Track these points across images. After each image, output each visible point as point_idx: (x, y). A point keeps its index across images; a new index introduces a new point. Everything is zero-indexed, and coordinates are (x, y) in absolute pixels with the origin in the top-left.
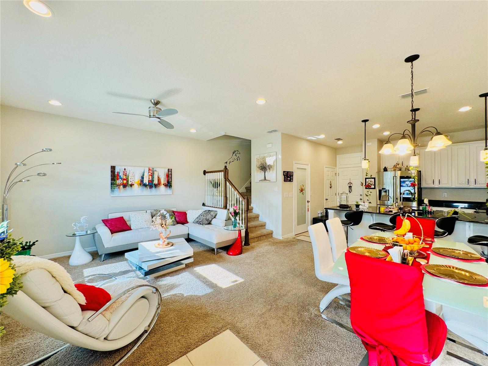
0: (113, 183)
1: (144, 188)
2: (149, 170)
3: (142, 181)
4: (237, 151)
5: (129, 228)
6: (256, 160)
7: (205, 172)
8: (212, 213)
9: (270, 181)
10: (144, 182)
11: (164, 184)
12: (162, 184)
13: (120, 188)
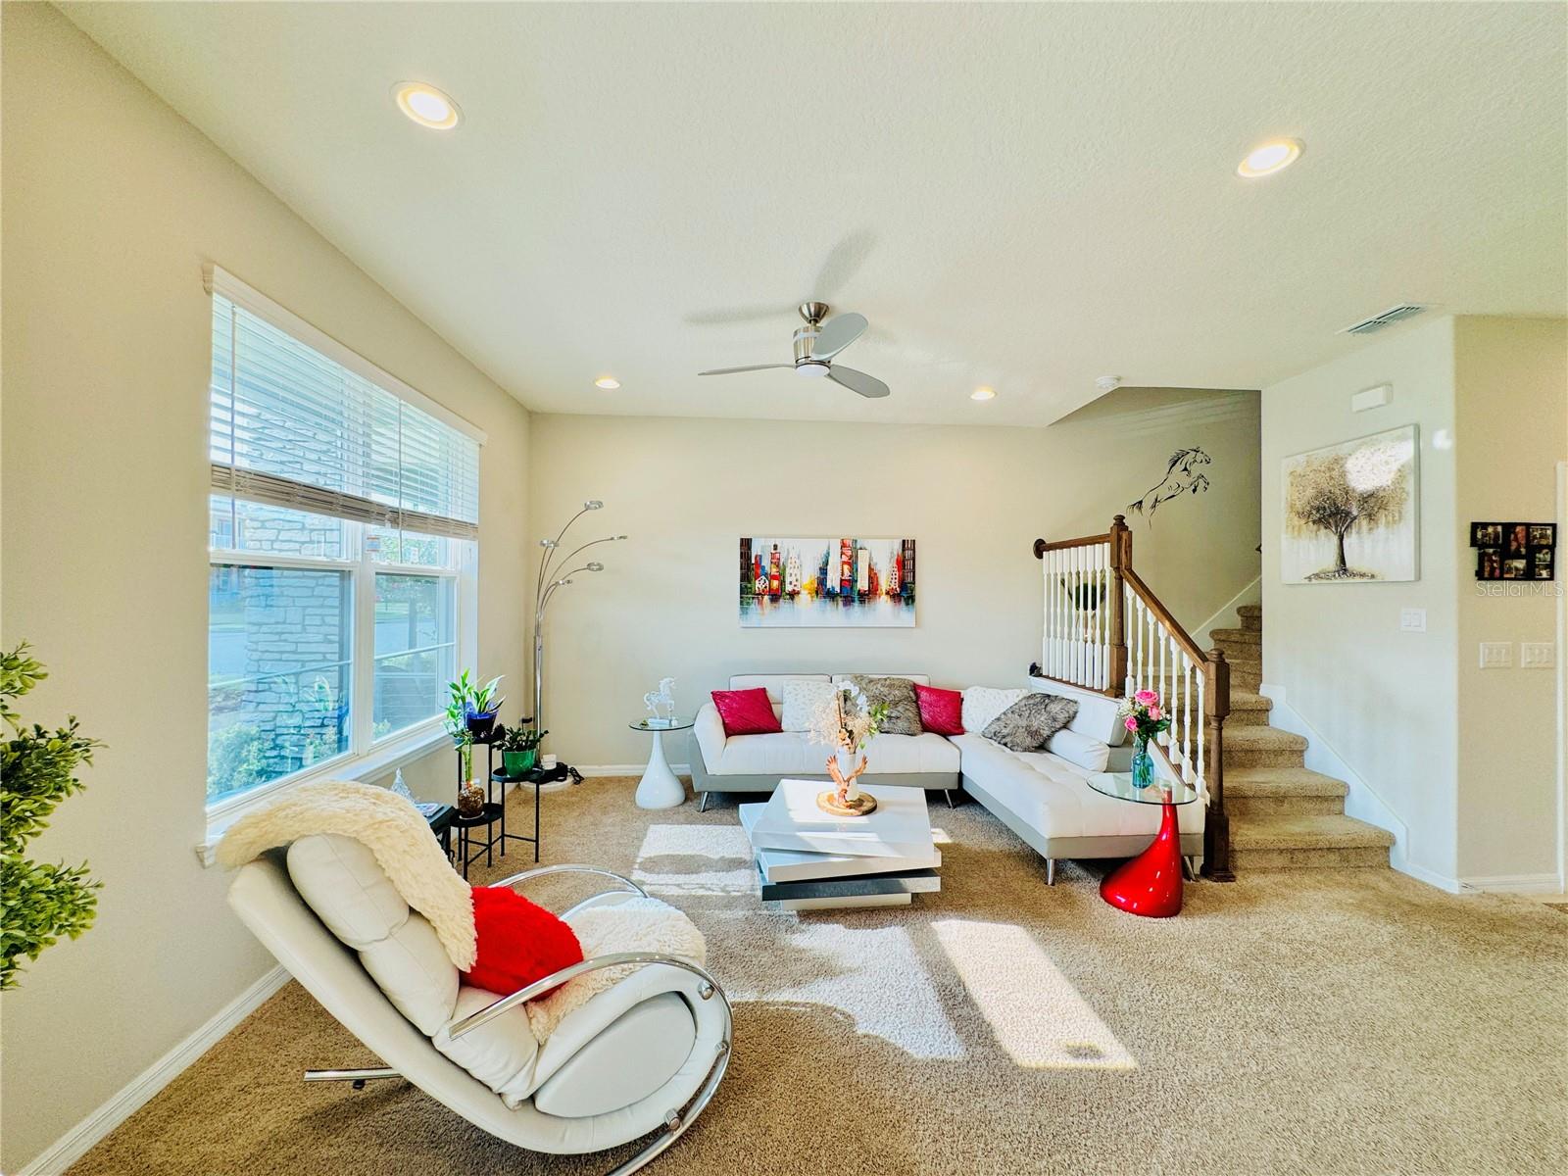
0: (746, 586)
1: (829, 605)
2: (843, 545)
3: (822, 581)
4: (1193, 454)
5: (773, 726)
6: (1286, 481)
7: (1040, 548)
8: (1055, 708)
9: (1373, 576)
10: (829, 585)
11: (887, 593)
12: (884, 591)
13: (762, 604)
